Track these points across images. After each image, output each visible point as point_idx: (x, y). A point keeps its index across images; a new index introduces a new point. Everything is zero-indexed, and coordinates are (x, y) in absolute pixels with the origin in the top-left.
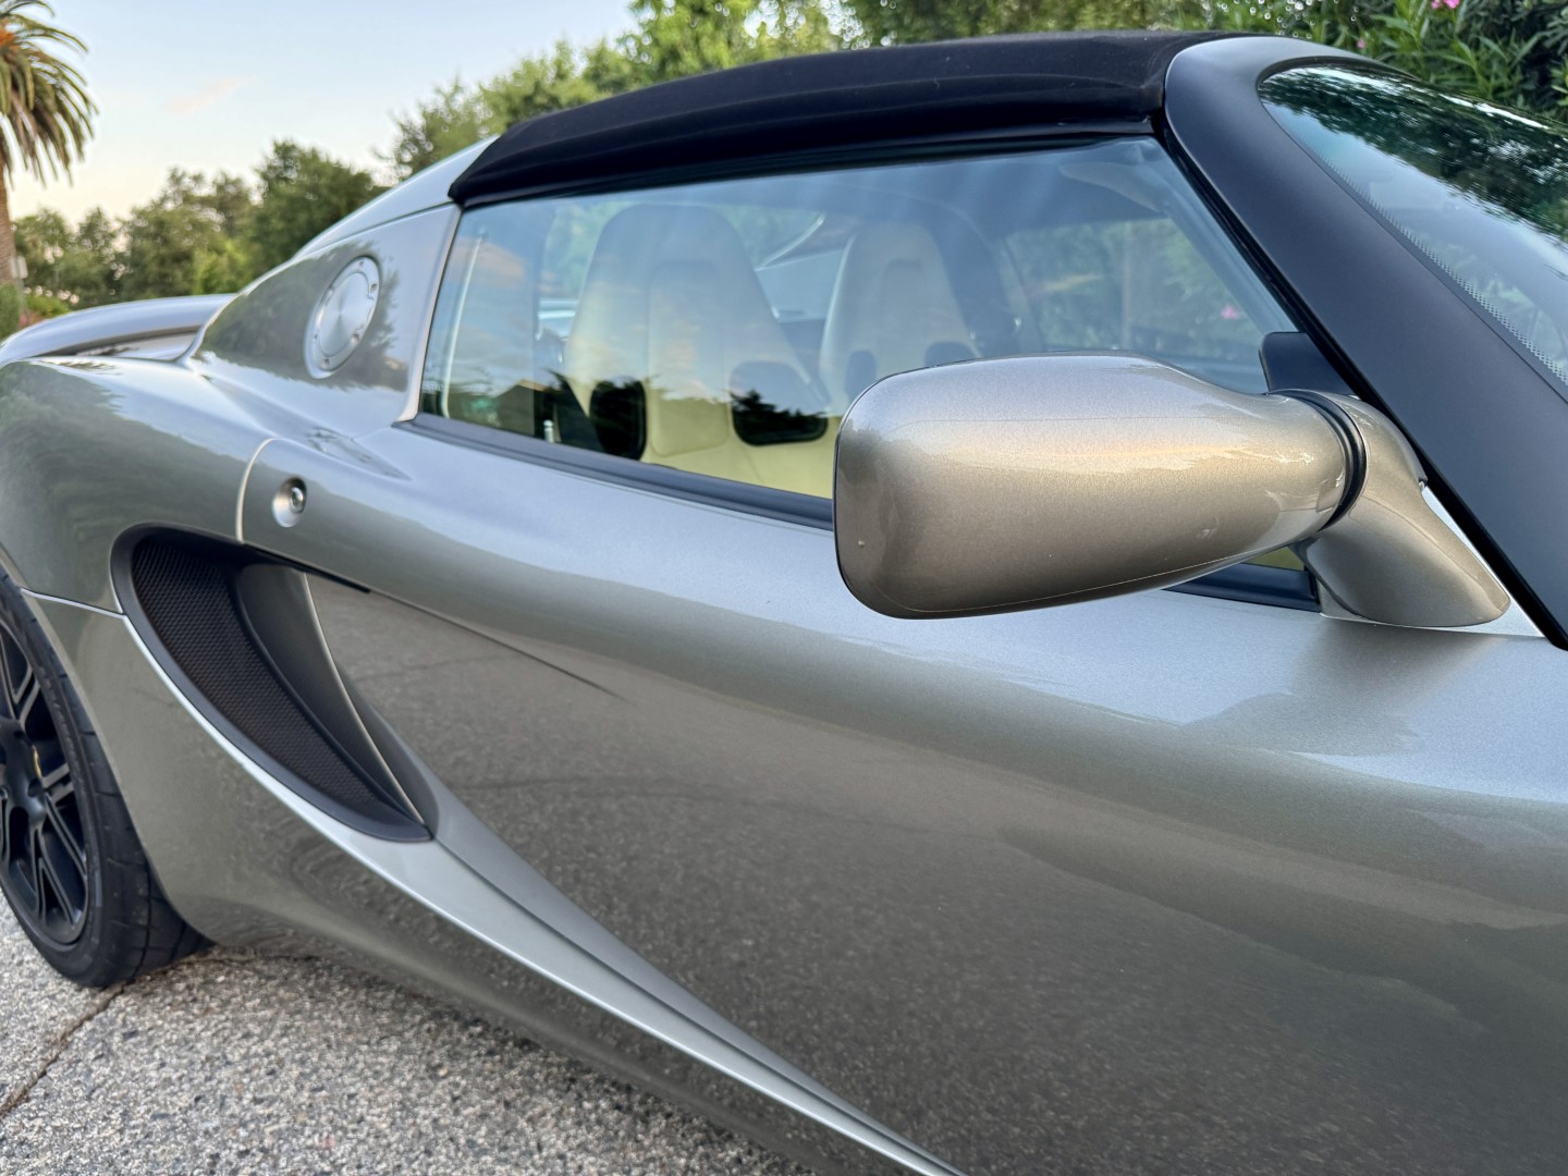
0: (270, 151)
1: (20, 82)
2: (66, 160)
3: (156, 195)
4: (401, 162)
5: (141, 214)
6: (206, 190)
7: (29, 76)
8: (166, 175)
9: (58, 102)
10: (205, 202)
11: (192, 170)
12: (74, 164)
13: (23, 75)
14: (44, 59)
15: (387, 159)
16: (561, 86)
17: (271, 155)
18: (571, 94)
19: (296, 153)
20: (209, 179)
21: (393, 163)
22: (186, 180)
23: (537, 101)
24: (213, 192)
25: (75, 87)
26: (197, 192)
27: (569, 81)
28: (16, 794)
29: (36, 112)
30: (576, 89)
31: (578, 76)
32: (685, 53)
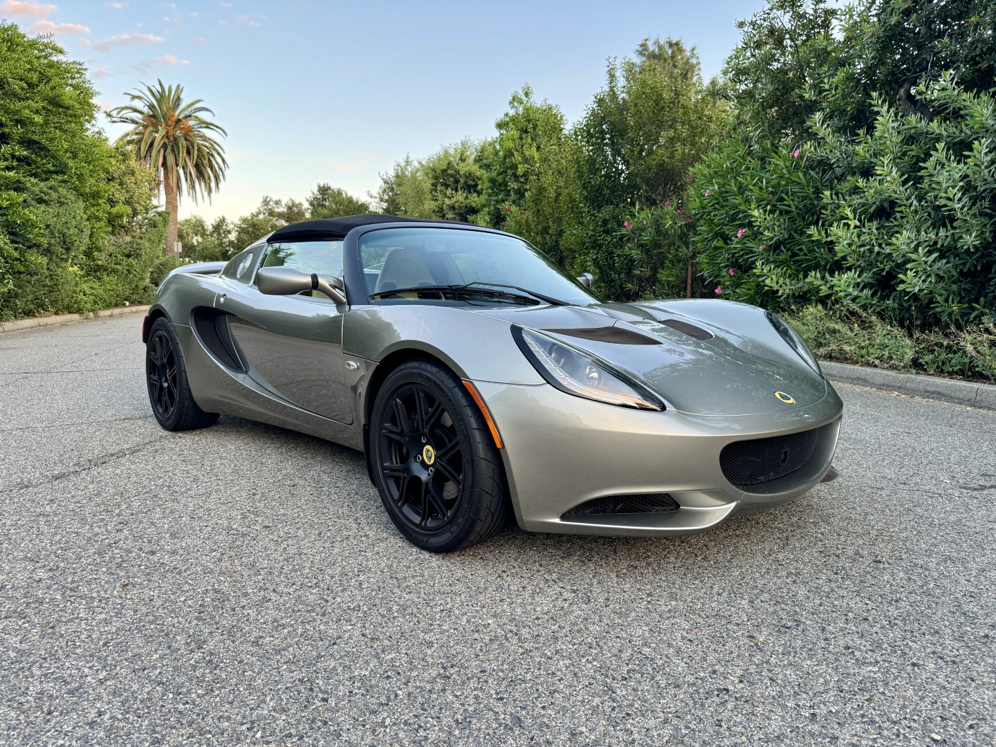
0: (315, 189)
1: (191, 151)
2: (210, 191)
3: (254, 211)
4: (382, 200)
5: (245, 220)
6: (282, 209)
7: (196, 148)
8: (262, 200)
9: (209, 160)
10: (280, 215)
11: (275, 198)
12: (213, 195)
13: (193, 147)
14: (204, 138)
15: (376, 198)
16: (461, 164)
17: (316, 192)
18: (466, 169)
19: (329, 191)
20: (284, 203)
21: (378, 200)
22: (271, 203)
23: (449, 172)
24: (285, 210)
25: (219, 154)
26: (276, 210)
27: (466, 163)
28: (161, 383)
29: (197, 166)
30: (469, 167)
31: (471, 160)
32: (515, 153)
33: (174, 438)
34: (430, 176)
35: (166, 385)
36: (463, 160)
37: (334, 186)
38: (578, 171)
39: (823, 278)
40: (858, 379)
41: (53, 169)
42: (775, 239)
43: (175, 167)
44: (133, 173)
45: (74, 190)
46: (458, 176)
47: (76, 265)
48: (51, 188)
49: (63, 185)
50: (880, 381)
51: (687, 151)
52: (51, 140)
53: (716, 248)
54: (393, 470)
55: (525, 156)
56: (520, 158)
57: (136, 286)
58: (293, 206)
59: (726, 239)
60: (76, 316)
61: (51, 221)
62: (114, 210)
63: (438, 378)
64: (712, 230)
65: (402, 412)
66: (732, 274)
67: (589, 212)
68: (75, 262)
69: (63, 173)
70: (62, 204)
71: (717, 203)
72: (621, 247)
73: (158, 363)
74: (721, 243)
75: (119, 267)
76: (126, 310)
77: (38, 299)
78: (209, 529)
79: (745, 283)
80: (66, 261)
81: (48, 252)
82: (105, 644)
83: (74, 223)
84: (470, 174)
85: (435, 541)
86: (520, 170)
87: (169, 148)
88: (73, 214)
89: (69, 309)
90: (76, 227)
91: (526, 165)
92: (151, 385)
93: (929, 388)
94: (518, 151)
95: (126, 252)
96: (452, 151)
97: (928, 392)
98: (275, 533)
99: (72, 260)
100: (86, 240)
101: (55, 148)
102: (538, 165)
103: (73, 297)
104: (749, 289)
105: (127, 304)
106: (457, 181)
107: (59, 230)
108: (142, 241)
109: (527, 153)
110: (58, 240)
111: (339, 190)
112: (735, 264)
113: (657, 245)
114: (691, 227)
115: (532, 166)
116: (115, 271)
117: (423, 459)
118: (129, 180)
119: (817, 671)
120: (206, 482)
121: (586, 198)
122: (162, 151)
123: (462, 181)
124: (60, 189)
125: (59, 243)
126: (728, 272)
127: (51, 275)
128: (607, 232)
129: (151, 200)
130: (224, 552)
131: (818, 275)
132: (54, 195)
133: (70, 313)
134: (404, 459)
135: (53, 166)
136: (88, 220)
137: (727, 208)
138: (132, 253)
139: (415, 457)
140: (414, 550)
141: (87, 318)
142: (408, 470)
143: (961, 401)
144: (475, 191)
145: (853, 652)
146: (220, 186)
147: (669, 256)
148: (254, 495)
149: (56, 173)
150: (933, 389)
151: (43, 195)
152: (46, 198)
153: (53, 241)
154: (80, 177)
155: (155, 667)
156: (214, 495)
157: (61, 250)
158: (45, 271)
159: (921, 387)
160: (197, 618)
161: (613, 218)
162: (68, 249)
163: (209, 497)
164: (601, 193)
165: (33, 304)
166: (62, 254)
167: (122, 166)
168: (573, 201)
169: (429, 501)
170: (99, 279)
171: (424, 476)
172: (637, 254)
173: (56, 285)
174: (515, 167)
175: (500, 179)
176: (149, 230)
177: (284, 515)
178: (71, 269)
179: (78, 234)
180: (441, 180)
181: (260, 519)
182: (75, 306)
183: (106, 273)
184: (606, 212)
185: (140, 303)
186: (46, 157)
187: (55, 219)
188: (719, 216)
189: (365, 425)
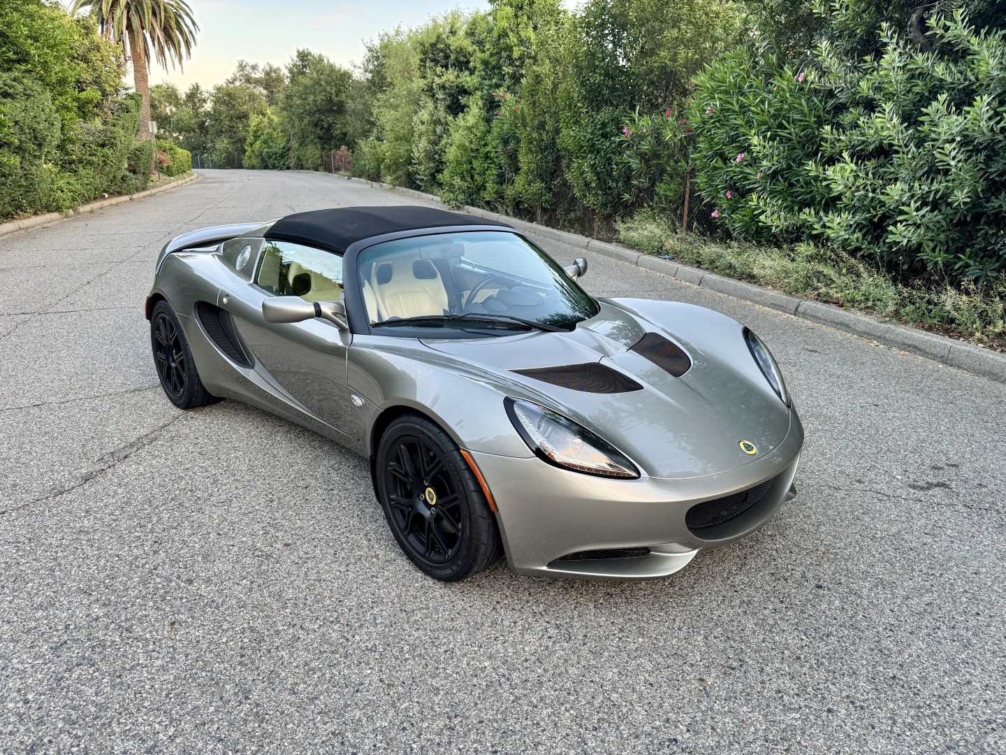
0: (295, 55)
1: (157, 12)
2: (180, 56)
3: (230, 77)
4: (366, 71)
5: (219, 89)
6: (259, 75)
7: (162, 8)
8: (238, 65)
9: (177, 23)
10: (258, 82)
11: (252, 62)
12: (184, 62)
13: (159, 7)
15: (360, 68)
16: (452, 38)
17: (296, 59)
18: (457, 44)
19: (309, 57)
20: (261, 68)
21: (362, 71)
22: (248, 68)
23: (438, 46)
24: (263, 76)
25: (188, 15)
26: (253, 76)
27: (457, 36)
28: (168, 362)
29: (167, 31)
30: (460, 42)
31: (461, 33)
32: (511, 34)
33: (186, 420)
34: (419, 50)
35: (173, 365)
36: (453, 32)
37: (315, 52)
38: (577, 67)
39: (817, 213)
40: (842, 324)
41: (14, 57)
42: (773, 168)
43: (140, 30)
44: (98, 49)
45: (40, 80)
46: (448, 51)
47: (50, 161)
48: (15, 80)
49: (28, 75)
50: (861, 328)
51: (690, 55)
52: (9, 25)
53: (715, 168)
54: (398, 503)
55: (520, 37)
56: (515, 40)
57: (114, 177)
58: (271, 71)
59: (725, 160)
60: (55, 215)
61: (20, 116)
62: (83, 95)
63: (439, 440)
64: (712, 148)
65: (405, 455)
66: (729, 197)
67: (587, 112)
68: (49, 158)
69: (26, 61)
70: (29, 96)
71: (718, 121)
72: (620, 154)
73: (164, 343)
74: (720, 164)
75: (95, 159)
76: (106, 203)
77: (15, 200)
78: (236, 549)
79: (742, 207)
80: (40, 158)
81: (19, 150)
82: (167, 696)
83: (43, 117)
84: (461, 49)
85: (439, 572)
86: (516, 54)
87: (133, 8)
88: (41, 106)
89: (48, 209)
90: (46, 121)
91: (522, 48)
92: (159, 363)
93: (906, 341)
94: (512, 31)
95: (101, 142)
96: (441, 21)
97: (905, 344)
98: (295, 553)
99: (46, 156)
100: (58, 134)
101: (14, 35)
102: (534, 47)
103: (50, 196)
104: (744, 216)
105: (107, 196)
106: (447, 57)
107: (28, 126)
108: (115, 129)
109: (522, 34)
110: (29, 136)
111: (320, 56)
112: (732, 187)
113: (656, 155)
114: (691, 140)
115: (528, 48)
116: (90, 163)
117: (425, 498)
118: (93, 56)
119: (750, 718)
120: (225, 485)
121: (585, 98)
122: (125, 12)
123: (453, 56)
124: (25, 81)
125: (30, 140)
126: (725, 194)
127: (25, 175)
128: (605, 136)
129: (119, 78)
130: (253, 580)
131: (813, 212)
132: (20, 88)
133: (49, 212)
134: (409, 495)
135: (14, 53)
136: (57, 111)
137: (727, 128)
138: (107, 142)
139: (418, 496)
140: (419, 574)
141: (67, 216)
142: (413, 507)
143: (934, 357)
144: (467, 68)
145: (782, 696)
146: (191, 51)
147: (669, 169)
148: (271, 501)
149: (19, 61)
150: (910, 342)
151: (7, 88)
152: (11, 91)
153: (23, 138)
154: (45, 65)
155: (212, 721)
156: (235, 504)
157: (33, 146)
158: (19, 171)
159: (899, 339)
160: (240, 663)
161: (613, 120)
162: (40, 145)
163: (230, 505)
164: (600, 93)
165: (11, 206)
166: (34, 151)
167: (85, 41)
168: (570, 98)
169: (432, 539)
170: (75, 172)
171: (427, 513)
172: (636, 163)
173: (31, 184)
174: (509, 49)
175: (493, 61)
176: (122, 116)
177: (301, 528)
178: (45, 166)
179: (49, 128)
180: (431, 55)
181: (280, 534)
182: (54, 204)
183: (81, 165)
184: (604, 115)
185: (120, 194)
186: (6, 44)
187: (23, 114)
188: (720, 134)
189: (371, 457)
